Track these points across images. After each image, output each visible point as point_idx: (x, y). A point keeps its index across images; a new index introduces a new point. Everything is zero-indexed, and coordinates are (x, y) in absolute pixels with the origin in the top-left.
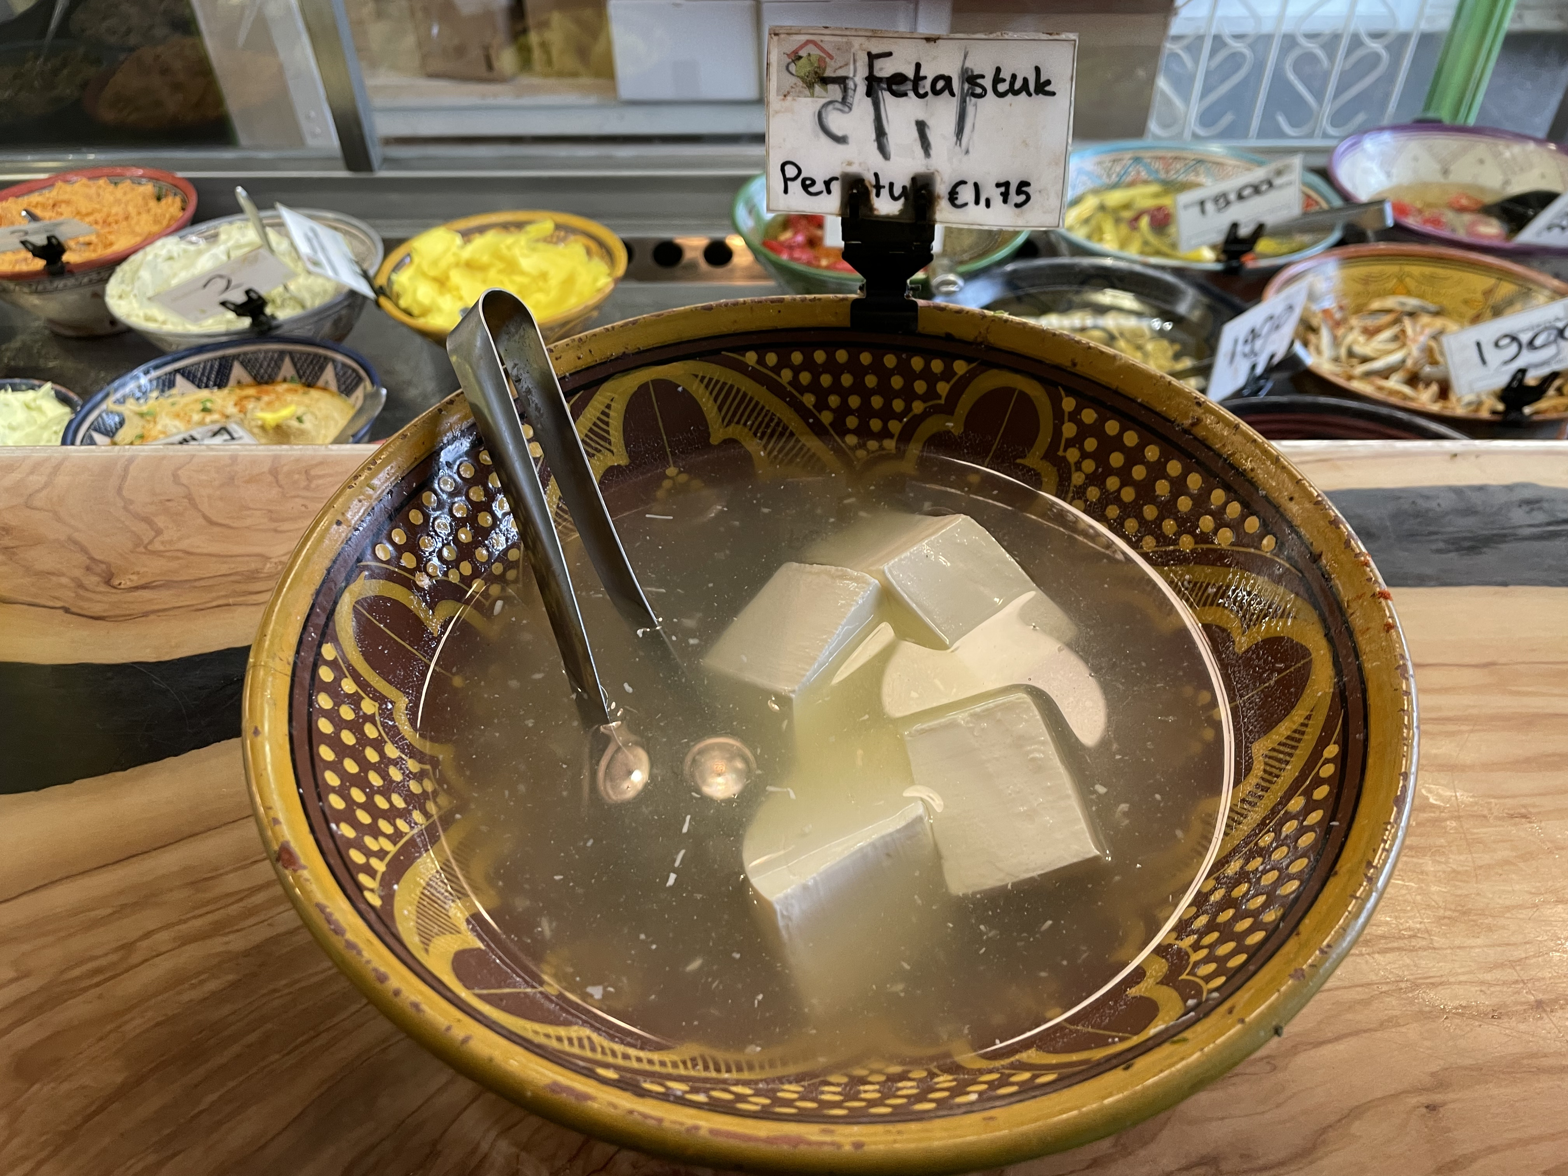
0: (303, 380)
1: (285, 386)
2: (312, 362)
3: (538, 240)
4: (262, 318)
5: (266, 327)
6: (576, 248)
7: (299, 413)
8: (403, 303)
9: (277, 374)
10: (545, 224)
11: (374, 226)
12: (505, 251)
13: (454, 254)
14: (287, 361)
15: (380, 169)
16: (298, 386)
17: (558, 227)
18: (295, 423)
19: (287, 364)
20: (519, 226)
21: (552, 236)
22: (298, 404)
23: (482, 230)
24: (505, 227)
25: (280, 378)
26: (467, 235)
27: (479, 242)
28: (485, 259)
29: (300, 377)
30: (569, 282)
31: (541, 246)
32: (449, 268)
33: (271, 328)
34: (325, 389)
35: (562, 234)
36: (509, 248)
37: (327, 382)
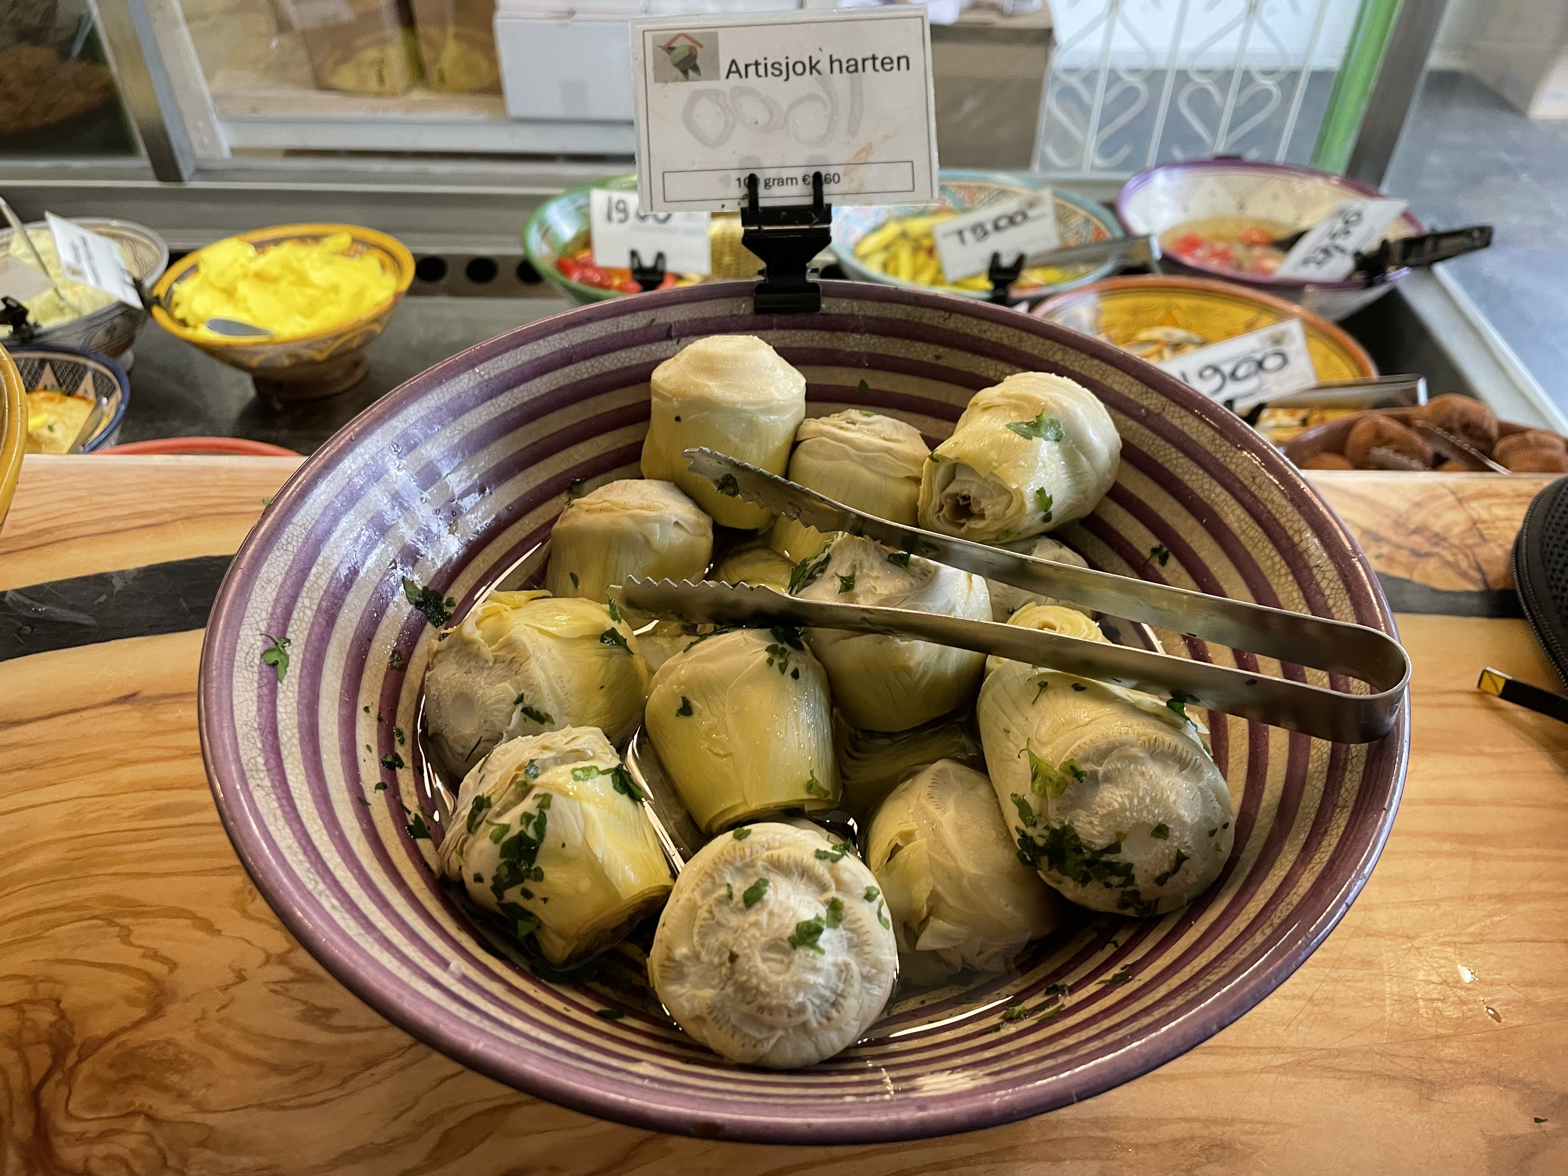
0: (64, 388)
1: (42, 395)
2: (72, 371)
3: (336, 253)
4: (24, 326)
5: (27, 335)
6: (372, 262)
7: (50, 423)
8: (179, 313)
9: (37, 382)
10: (341, 238)
11: (162, 236)
12: (295, 264)
13: (242, 265)
14: (48, 367)
15: (191, 180)
16: (57, 396)
17: (355, 241)
18: (46, 432)
19: (48, 373)
20: (316, 239)
21: (349, 250)
22: (51, 413)
23: (277, 242)
24: (302, 239)
25: (41, 385)
26: (260, 247)
27: (274, 254)
28: (275, 271)
29: (60, 385)
30: (360, 294)
31: (338, 259)
32: (236, 279)
33: (32, 337)
34: (83, 398)
35: (360, 247)
36: (300, 260)
37: (86, 392)
